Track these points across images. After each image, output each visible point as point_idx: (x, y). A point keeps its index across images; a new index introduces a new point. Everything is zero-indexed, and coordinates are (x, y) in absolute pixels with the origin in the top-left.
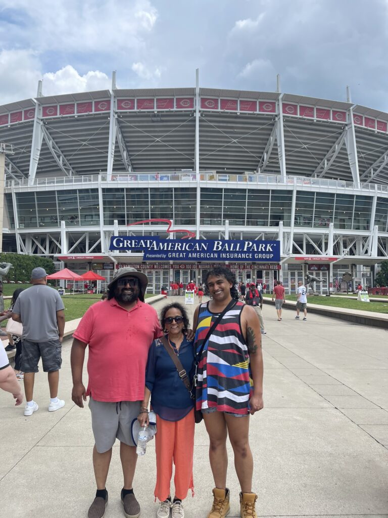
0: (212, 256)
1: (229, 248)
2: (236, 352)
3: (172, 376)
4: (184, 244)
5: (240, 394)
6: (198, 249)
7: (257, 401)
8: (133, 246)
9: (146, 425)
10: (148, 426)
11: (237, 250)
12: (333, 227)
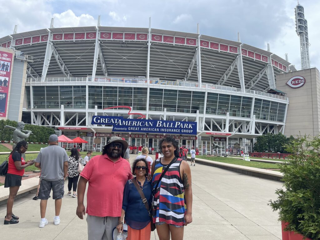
0: (155, 130)
1: (166, 125)
2: (177, 188)
3: (139, 202)
4: (139, 122)
5: (179, 214)
6: (147, 126)
7: (189, 217)
8: (106, 122)
9: (121, 232)
10: (123, 232)
11: (171, 127)
12: (229, 115)
